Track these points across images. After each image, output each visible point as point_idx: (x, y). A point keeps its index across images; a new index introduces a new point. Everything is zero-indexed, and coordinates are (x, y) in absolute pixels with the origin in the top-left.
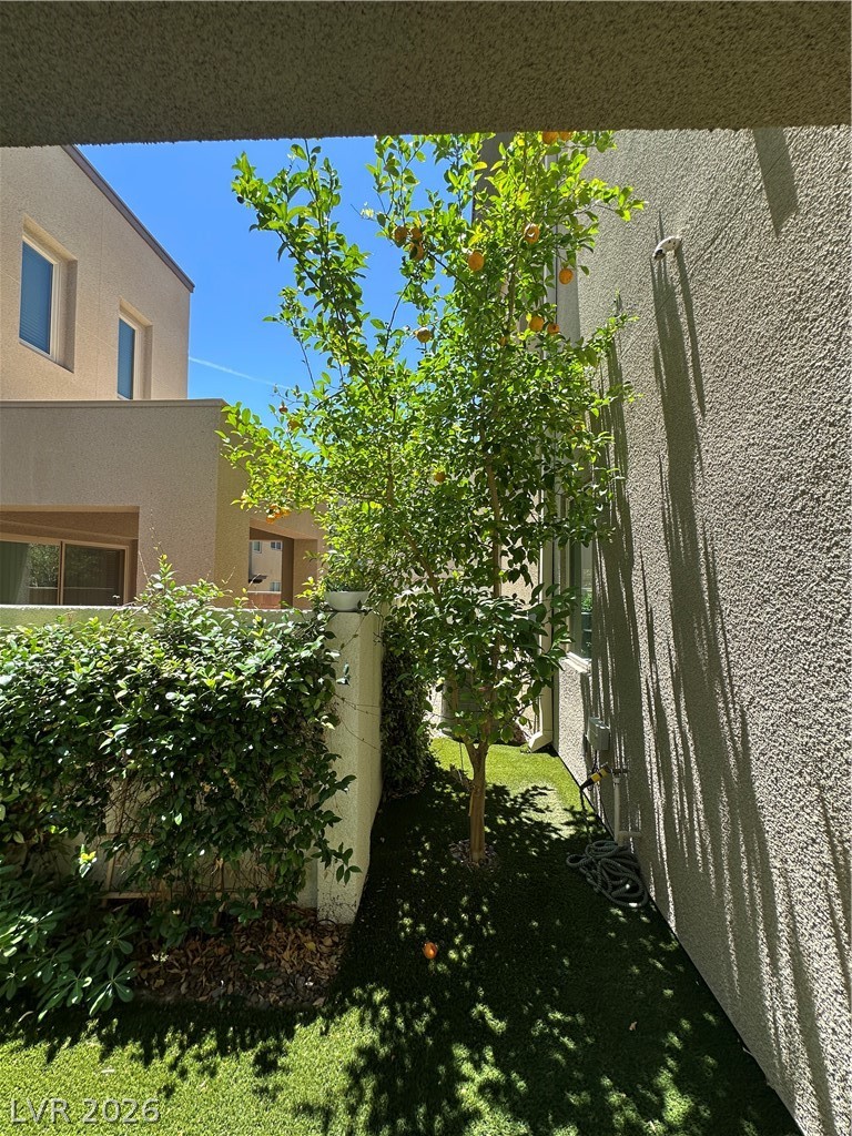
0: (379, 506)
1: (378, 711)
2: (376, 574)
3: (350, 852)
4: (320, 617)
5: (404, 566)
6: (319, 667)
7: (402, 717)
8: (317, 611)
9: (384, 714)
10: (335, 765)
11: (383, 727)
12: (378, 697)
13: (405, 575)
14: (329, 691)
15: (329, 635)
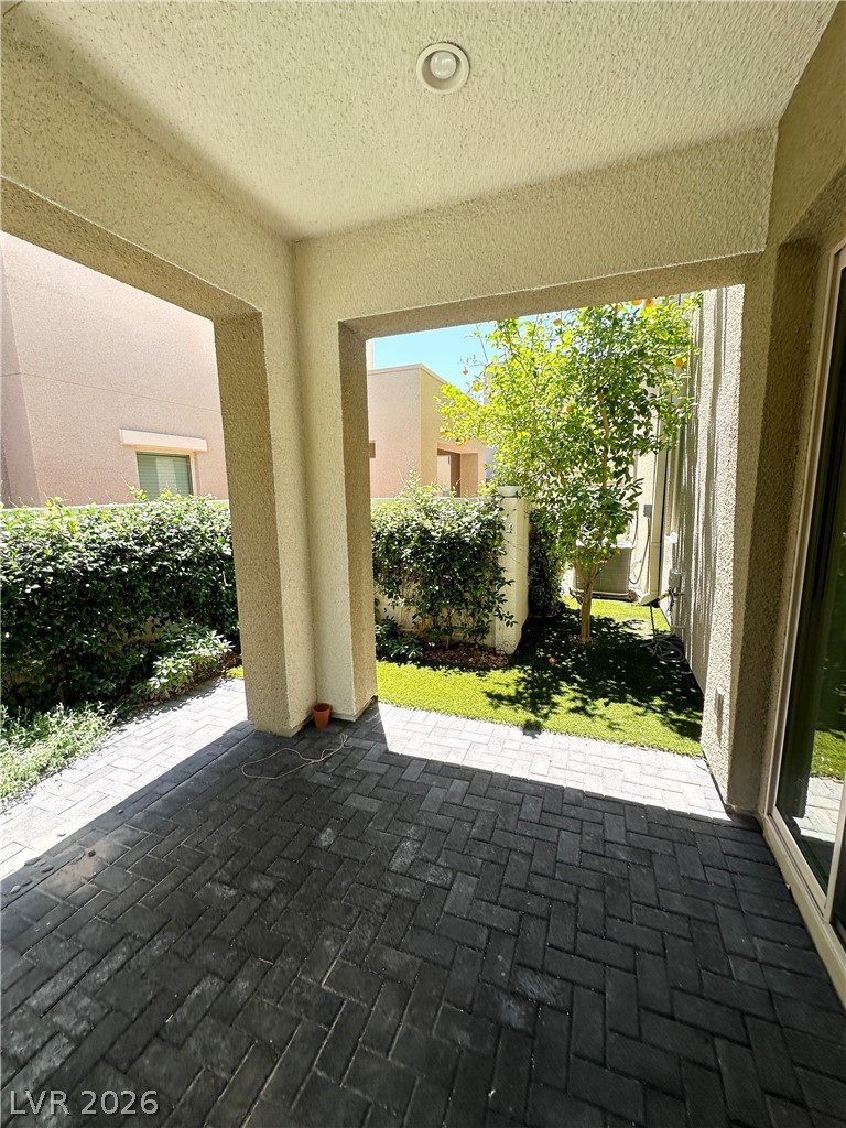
0: (528, 434)
1: (526, 563)
2: (525, 477)
3: (512, 616)
4: (497, 499)
5: (544, 471)
6: (497, 526)
7: (541, 570)
8: (494, 497)
9: (530, 566)
10: (504, 575)
11: (529, 574)
12: (526, 554)
13: (545, 477)
14: (501, 539)
15: (501, 509)
